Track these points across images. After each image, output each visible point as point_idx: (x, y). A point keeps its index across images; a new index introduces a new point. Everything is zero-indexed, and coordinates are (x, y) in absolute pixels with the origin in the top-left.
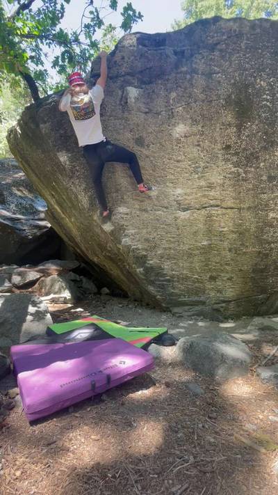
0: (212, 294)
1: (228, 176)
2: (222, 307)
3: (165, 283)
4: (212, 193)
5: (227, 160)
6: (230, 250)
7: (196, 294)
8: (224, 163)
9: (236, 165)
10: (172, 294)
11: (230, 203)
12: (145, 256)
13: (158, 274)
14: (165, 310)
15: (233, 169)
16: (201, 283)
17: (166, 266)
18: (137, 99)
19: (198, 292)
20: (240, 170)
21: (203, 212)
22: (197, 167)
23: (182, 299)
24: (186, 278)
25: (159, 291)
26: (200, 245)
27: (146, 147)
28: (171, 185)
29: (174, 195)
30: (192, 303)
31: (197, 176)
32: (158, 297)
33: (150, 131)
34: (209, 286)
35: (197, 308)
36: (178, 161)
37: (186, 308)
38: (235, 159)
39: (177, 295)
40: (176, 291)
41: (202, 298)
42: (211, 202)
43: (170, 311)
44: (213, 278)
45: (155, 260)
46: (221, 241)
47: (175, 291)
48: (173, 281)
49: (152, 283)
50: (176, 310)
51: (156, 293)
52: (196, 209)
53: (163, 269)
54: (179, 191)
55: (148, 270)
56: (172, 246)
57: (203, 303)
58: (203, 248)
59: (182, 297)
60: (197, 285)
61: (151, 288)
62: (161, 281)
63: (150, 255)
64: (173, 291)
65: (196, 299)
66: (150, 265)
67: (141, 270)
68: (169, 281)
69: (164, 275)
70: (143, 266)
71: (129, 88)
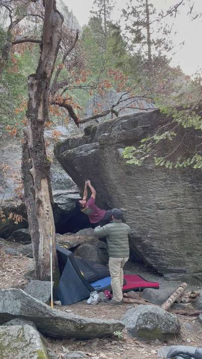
0: (191, 265)
1: (187, 189)
2: (199, 275)
3: (156, 256)
4: (178, 199)
5: (185, 180)
6: (198, 235)
7: (180, 265)
8: (183, 181)
9: (191, 182)
10: (162, 264)
11: (190, 205)
12: (140, 238)
13: (150, 250)
14: (161, 275)
15: (189, 185)
16: (182, 257)
17: (155, 245)
19: (180, 263)
20: (194, 186)
21: (174, 211)
22: (166, 184)
23: (170, 268)
24: (170, 253)
25: (153, 262)
26: (175, 231)
27: (133, 175)
28: (151, 195)
29: (154, 200)
30: (177, 271)
31: (167, 189)
32: (154, 265)
34: (187, 259)
35: (181, 275)
36: (154, 181)
37: (173, 274)
38: (189, 179)
39: (165, 265)
40: (165, 262)
41: (184, 268)
42: (178, 204)
43: (163, 276)
44: (189, 254)
45: (147, 241)
46: (190, 229)
48: (161, 255)
49: (148, 255)
50: (166, 276)
52: (169, 209)
53: (153, 247)
54: (157, 198)
55: (144, 246)
56: (156, 232)
57: (185, 272)
58: (178, 233)
59: (169, 266)
60: (178, 258)
61: (148, 259)
62: (153, 254)
63: (143, 237)
64: (162, 261)
65: (180, 268)
66: (145, 243)
67: (140, 246)
68: (159, 255)
69: (154, 251)
70: (140, 244)
71: (119, 149)
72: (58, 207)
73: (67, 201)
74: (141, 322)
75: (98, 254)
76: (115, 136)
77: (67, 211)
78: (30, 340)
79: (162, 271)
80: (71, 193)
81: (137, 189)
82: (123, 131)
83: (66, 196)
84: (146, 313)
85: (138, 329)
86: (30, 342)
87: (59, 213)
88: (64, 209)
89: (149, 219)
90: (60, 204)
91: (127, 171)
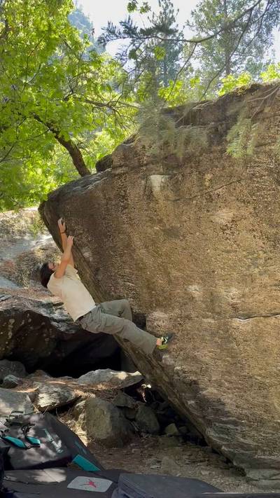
3: (229, 426)
10: (242, 446)
12: (195, 382)
13: (217, 412)
14: (240, 473)
17: (228, 399)
18: (163, 188)
21: (274, 322)
22: (256, 259)
23: (260, 455)
24: (261, 422)
25: (223, 439)
26: (274, 369)
27: (181, 238)
28: (222, 283)
29: (228, 296)
30: (276, 466)
31: (257, 270)
32: (223, 448)
33: (183, 219)
36: (228, 252)
37: (268, 473)
39: (248, 447)
40: (248, 441)
43: (244, 475)
45: (210, 390)
47: (246, 441)
48: (242, 424)
49: (212, 424)
50: (252, 474)
51: (219, 442)
52: (261, 316)
53: (224, 404)
54: (234, 291)
55: (203, 403)
59: (259, 452)
61: (211, 433)
62: (223, 422)
63: (203, 381)
64: (242, 440)
66: (204, 396)
67: (192, 402)
68: (235, 423)
69: (227, 414)
70: (194, 398)
71: (153, 177)
72: (52, 326)
75: (111, 417)
77: (69, 335)
79: (242, 462)
87: (53, 336)
88: (62, 329)
90: (55, 320)
91: (168, 227)
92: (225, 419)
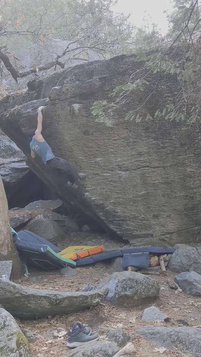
0: (158, 228)
1: (151, 146)
2: (166, 238)
3: (120, 222)
4: (142, 158)
5: (148, 137)
6: (163, 196)
7: (146, 229)
8: (146, 138)
9: (155, 139)
10: (127, 230)
11: (156, 164)
12: (102, 204)
13: (114, 216)
14: (126, 242)
15: (154, 142)
16: (148, 220)
17: (119, 210)
19: (146, 227)
20: (159, 142)
21: (139, 172)
22: (129, 143)
23: (135, 233)
24: (135, 218)
25: (117, 228)
26: (140, 194)
27: (91, 135)
28: (113, 155)
29: (116, 162)
30: (143, 236)
31: (129, 148)
32: (118, 232)
34: (153, 222)
35: (148, 239)
36: (115, 140)
37: (140, 239)
38: (153, 135)
39: (130, 230)
40: (130, 227)
41: (150, 232)
42: (143, 164)
43: (128, 243)
44: (156, 217)
45: (110, 206)
46: (155, 190)
48: (126, 220)
49: (112, 222)
50: (132, 241)
51: (116, 230)
53: (117, 212)
55: (107, 213)
56: (120, 196)
57: (152, 235)
58: (143, 195)
59: (135, 231)
60: (144, 222)
61: (112, 227)
62: (117, 221)
63: (106, 203)
64: (127, 227)
65: (147, 232)
66: (107, 210)
67: (102, 214)
68: (123, 220)
69: (118, 217)
70: (102, 211)
71: (74, 105)
73: (10, 172)
74: (119, 289)
75: (54, 227)
76: (68, 89)
77: (12, 183)
78: (5, 322)
79: (127, 237)
80: (14, 162)
81: (97, 151)
82: (77, 82)
83: (9, 165)
84: (124, 280)
85: (117, 297)
86: (5, 325)
88: (7, 180)
89: (112, 183)
90: (2, 175)
91: (84, 130)
92: (118, 219)
